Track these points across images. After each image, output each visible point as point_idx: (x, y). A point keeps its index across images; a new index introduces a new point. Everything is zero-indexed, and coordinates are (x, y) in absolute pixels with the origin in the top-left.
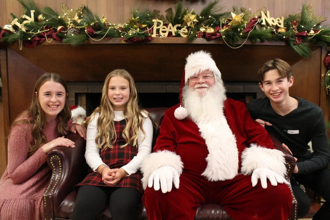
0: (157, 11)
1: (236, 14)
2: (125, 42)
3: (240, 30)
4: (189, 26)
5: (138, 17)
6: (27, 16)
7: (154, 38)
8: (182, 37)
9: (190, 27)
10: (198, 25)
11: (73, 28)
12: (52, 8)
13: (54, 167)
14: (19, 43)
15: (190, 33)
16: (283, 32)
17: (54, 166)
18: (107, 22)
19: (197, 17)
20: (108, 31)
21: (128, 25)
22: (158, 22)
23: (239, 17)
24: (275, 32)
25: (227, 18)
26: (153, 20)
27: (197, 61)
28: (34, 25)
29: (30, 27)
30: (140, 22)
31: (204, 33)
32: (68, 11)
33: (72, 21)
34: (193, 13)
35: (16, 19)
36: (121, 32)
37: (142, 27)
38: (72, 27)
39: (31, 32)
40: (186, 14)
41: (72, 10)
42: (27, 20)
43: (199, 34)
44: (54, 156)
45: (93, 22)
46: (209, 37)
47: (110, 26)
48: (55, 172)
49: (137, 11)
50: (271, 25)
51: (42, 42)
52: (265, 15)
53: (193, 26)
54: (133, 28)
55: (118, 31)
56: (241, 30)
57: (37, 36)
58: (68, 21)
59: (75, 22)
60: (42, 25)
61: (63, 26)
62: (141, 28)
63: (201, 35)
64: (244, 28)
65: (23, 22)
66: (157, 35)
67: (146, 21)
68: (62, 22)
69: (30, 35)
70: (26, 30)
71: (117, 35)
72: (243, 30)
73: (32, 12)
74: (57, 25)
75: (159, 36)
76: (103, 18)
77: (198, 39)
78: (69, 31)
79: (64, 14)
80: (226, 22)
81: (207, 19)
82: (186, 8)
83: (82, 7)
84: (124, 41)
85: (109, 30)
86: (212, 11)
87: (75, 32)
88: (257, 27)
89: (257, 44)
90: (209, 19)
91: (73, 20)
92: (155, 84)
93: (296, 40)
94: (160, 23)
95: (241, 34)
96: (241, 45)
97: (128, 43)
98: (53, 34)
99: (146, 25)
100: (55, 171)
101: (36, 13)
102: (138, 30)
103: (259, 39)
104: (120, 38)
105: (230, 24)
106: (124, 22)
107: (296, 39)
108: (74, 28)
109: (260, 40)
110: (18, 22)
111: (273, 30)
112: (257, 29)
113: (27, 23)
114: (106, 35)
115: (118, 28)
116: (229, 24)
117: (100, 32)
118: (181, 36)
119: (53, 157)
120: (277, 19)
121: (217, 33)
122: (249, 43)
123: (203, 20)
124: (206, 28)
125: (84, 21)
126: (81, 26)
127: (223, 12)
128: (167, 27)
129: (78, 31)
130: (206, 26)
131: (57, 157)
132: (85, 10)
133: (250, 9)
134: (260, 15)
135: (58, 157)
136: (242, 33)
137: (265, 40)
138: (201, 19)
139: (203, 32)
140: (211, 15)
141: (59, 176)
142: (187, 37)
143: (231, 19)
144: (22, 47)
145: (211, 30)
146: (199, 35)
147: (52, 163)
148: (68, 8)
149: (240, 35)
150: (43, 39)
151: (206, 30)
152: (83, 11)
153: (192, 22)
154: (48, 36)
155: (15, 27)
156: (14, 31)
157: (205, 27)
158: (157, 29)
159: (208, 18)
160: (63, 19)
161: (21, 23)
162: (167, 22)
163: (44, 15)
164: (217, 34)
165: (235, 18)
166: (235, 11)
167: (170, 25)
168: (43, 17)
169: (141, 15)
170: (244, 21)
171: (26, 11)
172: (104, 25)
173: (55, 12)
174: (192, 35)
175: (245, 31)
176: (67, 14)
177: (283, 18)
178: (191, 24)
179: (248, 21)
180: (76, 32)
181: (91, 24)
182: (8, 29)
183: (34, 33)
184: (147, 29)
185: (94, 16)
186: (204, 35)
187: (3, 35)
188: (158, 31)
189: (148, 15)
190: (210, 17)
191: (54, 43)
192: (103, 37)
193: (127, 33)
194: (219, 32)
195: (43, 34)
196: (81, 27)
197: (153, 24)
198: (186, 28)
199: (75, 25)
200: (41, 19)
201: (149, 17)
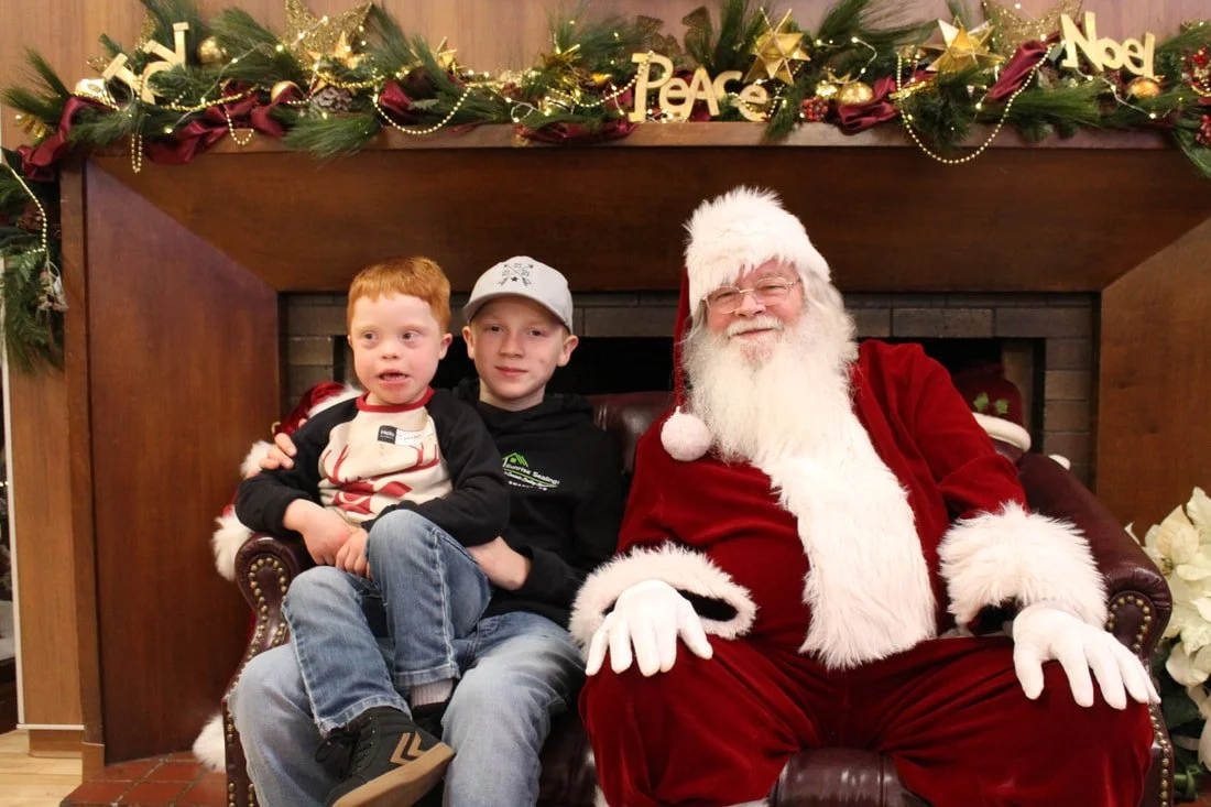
0: (650, 20)
1: (958, 27)
2: (525, 143)
3: (976, 90)
4: (772, 76)
5: (578, 46)
6: (160, 46)
7: (636, 125)
8: (747, 120)
9: (777, 82)
10: (808, 73)
11: (331, 90)
12: (249, 13)
13: (262, 599)
14: (130, 148)
15: (778, 106)
16: (1150, 97)
17: (261, 595)
18: (457, 65)
19: (806, 44)
20: (462, 99)
21: (537, 78)
22: (653, 65)
23: (973, 37)
24: (1116, 96)
25: (925, 45)
26: (636, 58)
27: (728, 231)
28: (189, 79)
29: (172, 87)
30: (585, 62)
31: (833, 103)
32: (309, 23)
33: (328, 61)
34: (790, 29)
35: (122, 58)
36: (512, 104)
37: (592, 84)
38: (328, 86)
39: (173, 105)
40: (762, 33)
41: (325, 19)
42: (159, 59)
43: (813, 109)
44: (264, 558)
45: (406, 64)
46: (849, 119)
47: (468, 79)
48: (264, 618)
49: (572, 22)
50: (1101, 69)
51: (215, 142)
52: (1076, 30)
53: (788, 77)
54: (557, 87)
55: (499, 100)
56: (979, 92)
57: (199, 121)
58: (313, 62)
59: (337, 68)
60: (216, 78)
61: (290, 83)
62: (591, 88)
63: (820, 113)
64: (991, 82)
65: (144, 66)
66: (648, 115)
67: (607, 60)
68: (287, 67)
69: (169, 118)
70: (156, 97)
71: (495, 117)
72: (986, 92)
73: (180, 30)
74: (271, 76)
75: (658, 118)
76: (444, 48)
77: (808, 127)
78: (315, 100)
79: (295, 36)
80: (919, 60)
81: (842, 50)
82: (762, 9)
83: (363, 9)
84: (525, 136)
85: (465, 95)
86: (866, 16)
87: (339, 105)
88: (1041, 77)
89: (1043, 144)
90: (854, 51)
91: (331, 58)
92: (643, 303)
93: (1203, 128)
94: (662, 69)
95: (979, 106)
96: (978, 148)
97: (538, 144)
98: (255, 110)
99: (607, 76)
100: (266, 613)
101: (193, 31)
102: (578, 93)
103: (1049, 123)
104: (510, 127)
105: (934, 69)
106: (526, 65)
107: (1203, 121)
108: (336, 88)
109: (1055, 130)
110: (129, 69)
111: (1109, 86)
112: (1040, 85)
113: (159, 72)
114: (452, 113)
115: (502, 87)
116: (929, 69)
117: (432, 102)
118: (742, 119)
119: (260, 562)
120: (1128, 43)
121: (884, 104)
122: (1011, 141)
123: (832, 53)
124: (840, 86)
125: (374, 64)
126: (361, 81)
127: (907, 22)
128: (689, 83)
129: (350, 100)
130: (838, 75)
131: (272, 563)
132: (377, 17)
133: (1018, 6)
134: (1057, 29)
135: (276, 563)
136: (983, 103)
137: (1077, 130)
138: (823, 48)
139: (827, 99)
140: (863, 35)
141: (280, 633)
142: (766, 120)
143: (938, 47)
144: (141, 162)
145: (860, 94)
146: (814, 115)
147: (253, 584)
148: (310, 11)
149: (973, 113)
150: (220, 130)
151: (839, 93)
152: (366, 23)
153: (786, 63)
154: (235, 119)
155: (118, 88)
156: (113, 100)
157: (837, 81)
158: (649, 91)
159: (850, 46)
160: (292, 55)
161: (138, 72)
162: (689, 62)
163: (223, 41)
164: (882, 109)
165: (955, 45)
166: (957, 18)
167: (701, 74)
168: (219, 46)
169: (590, 37)
170: (996, 56)
171: (157, 27)
172: (449, 78)
173: (262, 31)
174: (784, 110)
175: (995, 93)
176: (306, 35)
177: (1151, 40)
178: (782, 68)
179: (1007, 54)
180: (342, 102)
181: (398, 75)
182: (92, 94)
183: (187, 109)
184: (612, 92)
185: (411, 43)
186: (832, 113)
187: (75, 119)
188: (653, 96)
189: (616, 35)
190: (855, 40)
191: (261, 145)
192: (441, 122)
193: (536, 106)
194: (891, 102)
195: (219, 112)
196: (360, 85)
197: (636, 73)
198: (763, 85)
199: (340, 79)
200: (212, 56)
201: (620, 44)
